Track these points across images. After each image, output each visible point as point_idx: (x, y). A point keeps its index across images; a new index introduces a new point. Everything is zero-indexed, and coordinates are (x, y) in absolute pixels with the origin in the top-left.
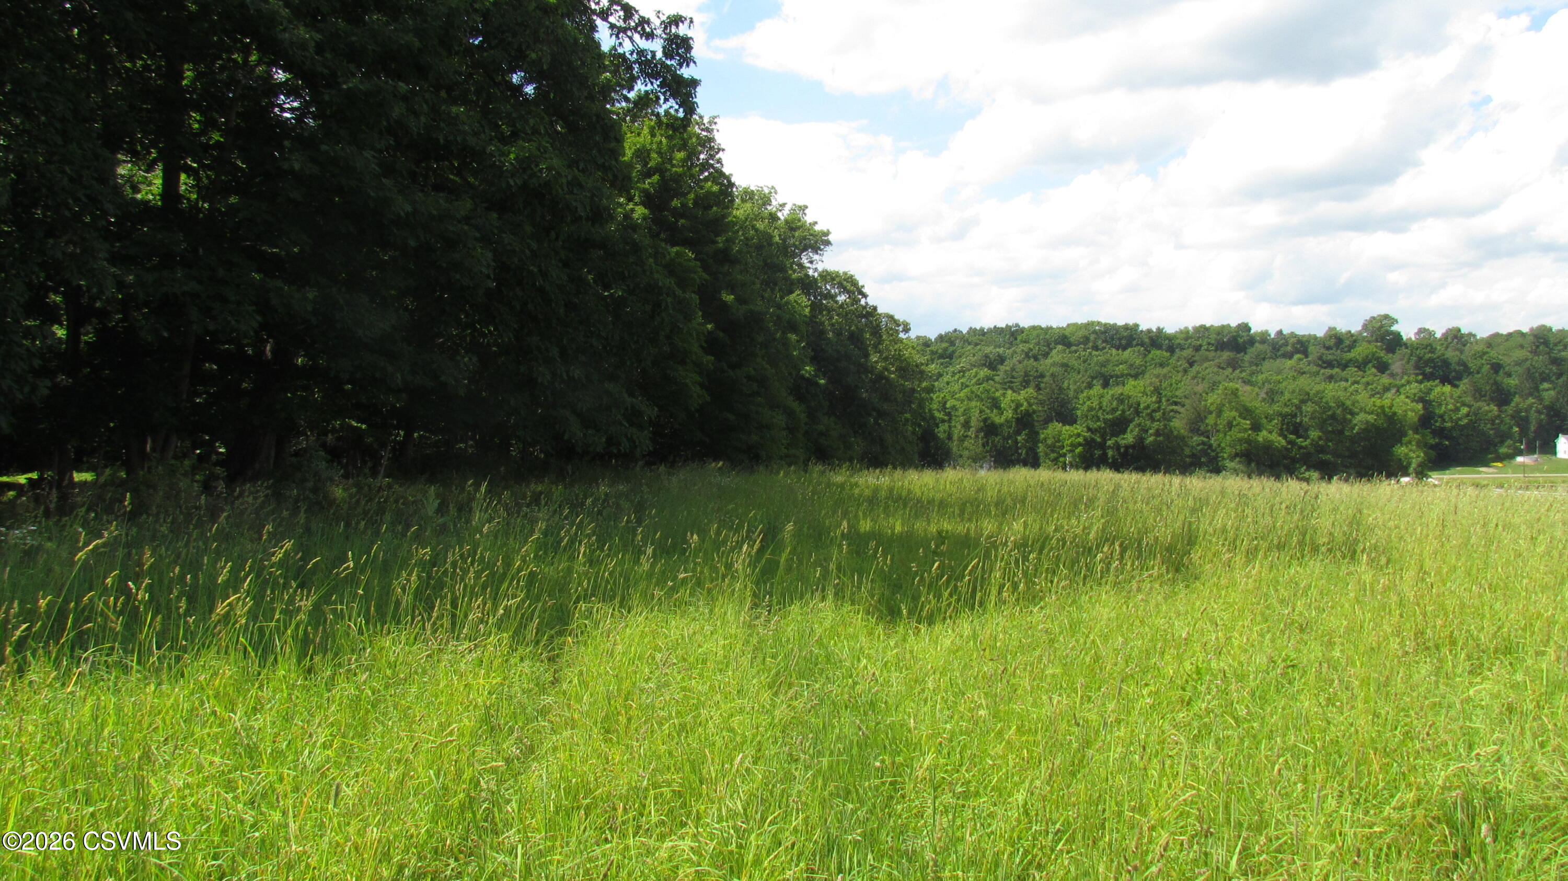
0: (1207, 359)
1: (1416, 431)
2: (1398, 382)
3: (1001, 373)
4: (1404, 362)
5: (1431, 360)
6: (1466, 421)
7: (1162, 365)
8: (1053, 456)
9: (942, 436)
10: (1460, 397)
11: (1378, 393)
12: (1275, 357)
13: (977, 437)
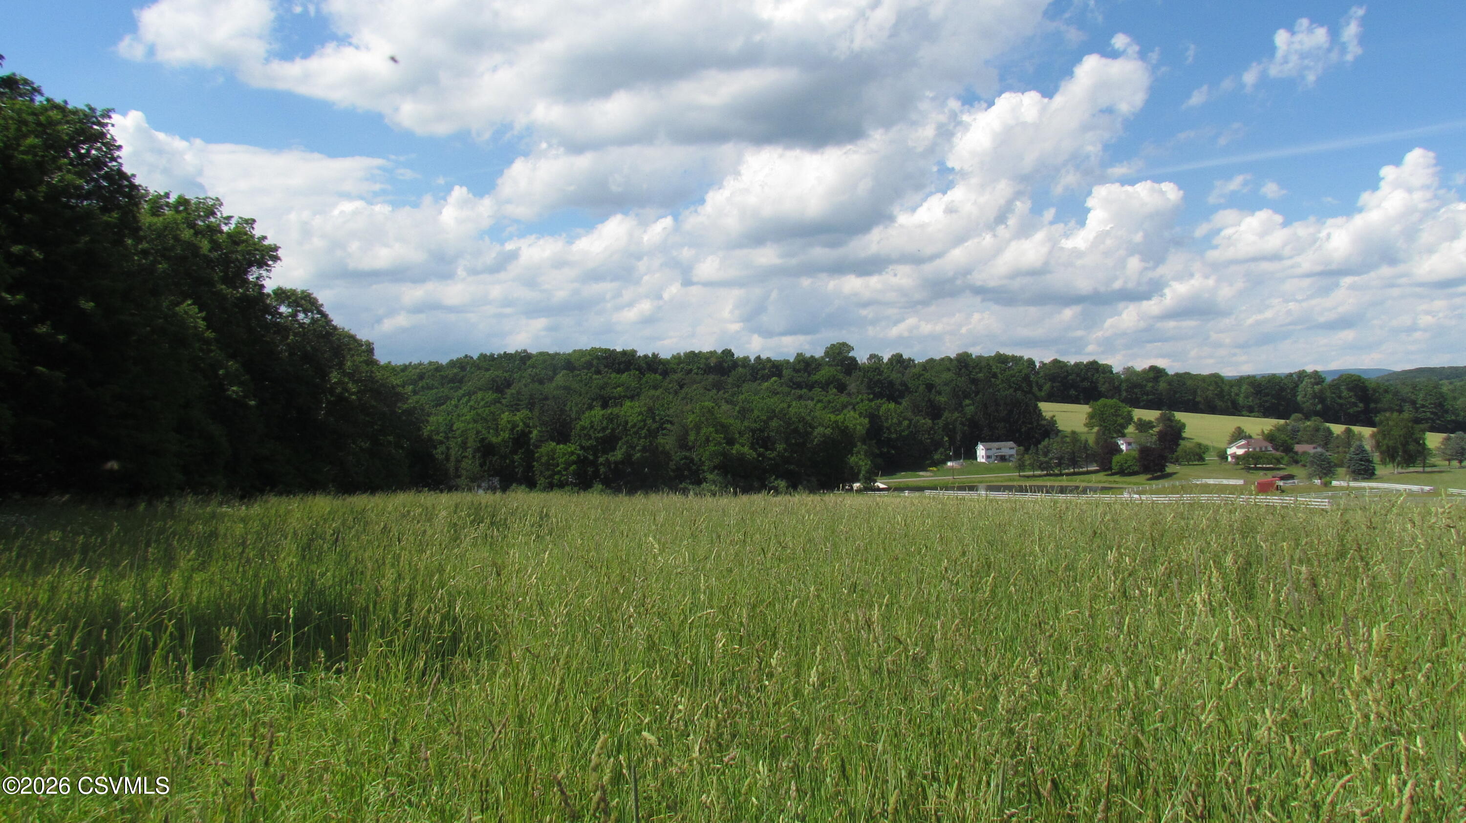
0: (694, 382)
1: (864, 443)
2: (854, 401)
3: (508, 396)
4: (858, 383)
5: (879, 381)
6: (906, 433)
7: (655, 388)
8: (548, 473)
9: (441, 457)
10: (902, 413)
11: (838, 410)
12: (755, 379)
13: (474, 457)
